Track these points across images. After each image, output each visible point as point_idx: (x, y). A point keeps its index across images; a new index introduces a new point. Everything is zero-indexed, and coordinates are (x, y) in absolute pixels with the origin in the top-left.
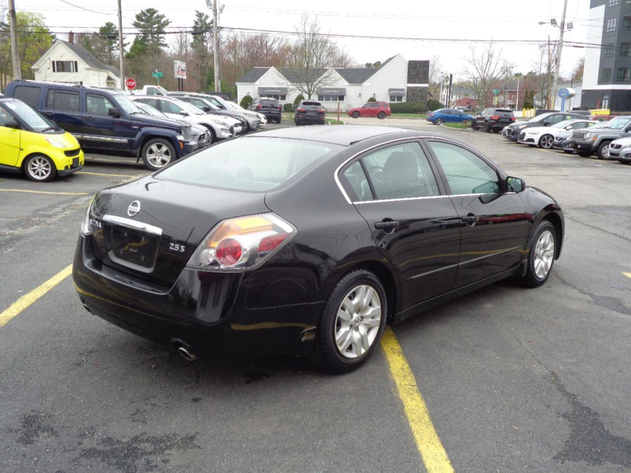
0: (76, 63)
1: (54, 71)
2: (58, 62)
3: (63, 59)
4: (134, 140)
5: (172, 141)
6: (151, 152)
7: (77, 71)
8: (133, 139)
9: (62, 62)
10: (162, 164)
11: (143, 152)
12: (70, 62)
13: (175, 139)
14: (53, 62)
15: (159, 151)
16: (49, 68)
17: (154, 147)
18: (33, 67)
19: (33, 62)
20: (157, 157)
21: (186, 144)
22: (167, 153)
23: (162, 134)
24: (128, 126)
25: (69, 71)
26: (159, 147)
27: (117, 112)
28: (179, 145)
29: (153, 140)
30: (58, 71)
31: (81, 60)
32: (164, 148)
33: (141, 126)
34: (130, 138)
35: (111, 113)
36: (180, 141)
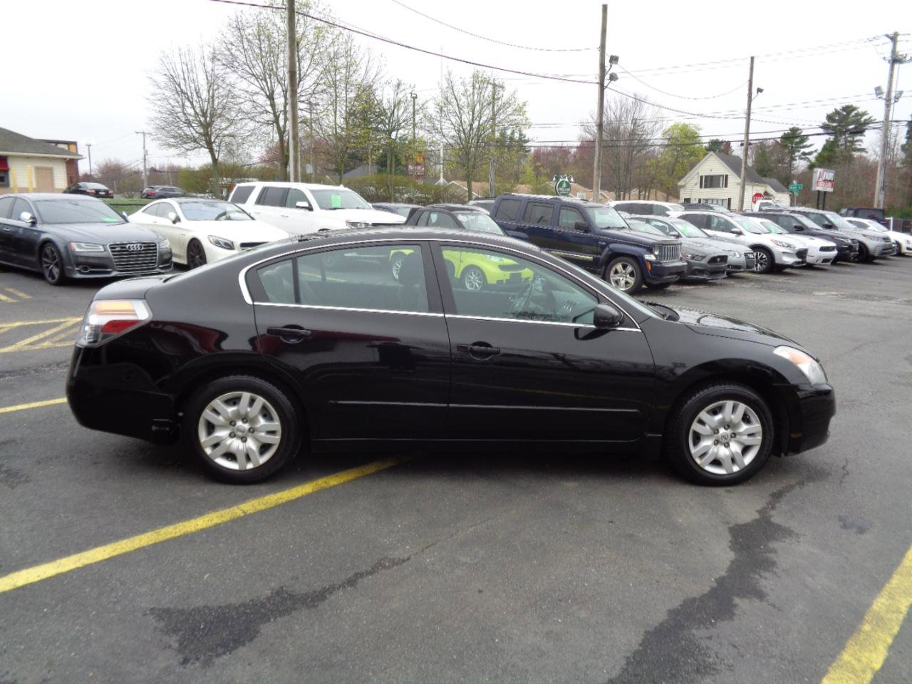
0: (727, 176)
1: (701, 187)
2: (706, 177)
3: (712, 174)
4: (599, 258)
5: (638, 260)
6: (616, 272)
7: (726, 186)
8: (599, 256)
9: (712, 177)
10: (626, 287)
11: (607, 271)
12: (720, 176)
13: (643, 258)
14: (701, 177)
15: (624, 272)
16: (696, 184)
17: (619, 267)
18: (680, 184)
19: (680, 178)
20: (621, 278)
21: (654, 265)
22: (632, 274)
23: (629, 253)
24: (594, 241)
25: (718, 186)
26: (624, 267)
27: (586, 226)
28: (645, 265)
29: (618, 259)
30: (706, 187)
31: (733, 172)
32: (630, 269)
33: (608, 243)
34: (595, 256)
35: (578, 227)
36: (648, 261)
